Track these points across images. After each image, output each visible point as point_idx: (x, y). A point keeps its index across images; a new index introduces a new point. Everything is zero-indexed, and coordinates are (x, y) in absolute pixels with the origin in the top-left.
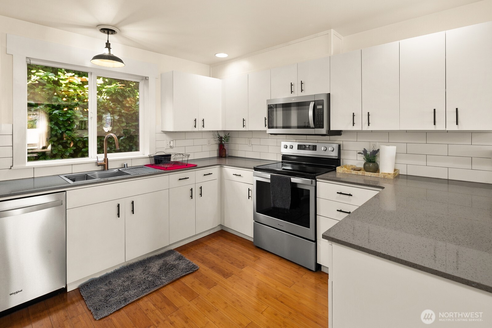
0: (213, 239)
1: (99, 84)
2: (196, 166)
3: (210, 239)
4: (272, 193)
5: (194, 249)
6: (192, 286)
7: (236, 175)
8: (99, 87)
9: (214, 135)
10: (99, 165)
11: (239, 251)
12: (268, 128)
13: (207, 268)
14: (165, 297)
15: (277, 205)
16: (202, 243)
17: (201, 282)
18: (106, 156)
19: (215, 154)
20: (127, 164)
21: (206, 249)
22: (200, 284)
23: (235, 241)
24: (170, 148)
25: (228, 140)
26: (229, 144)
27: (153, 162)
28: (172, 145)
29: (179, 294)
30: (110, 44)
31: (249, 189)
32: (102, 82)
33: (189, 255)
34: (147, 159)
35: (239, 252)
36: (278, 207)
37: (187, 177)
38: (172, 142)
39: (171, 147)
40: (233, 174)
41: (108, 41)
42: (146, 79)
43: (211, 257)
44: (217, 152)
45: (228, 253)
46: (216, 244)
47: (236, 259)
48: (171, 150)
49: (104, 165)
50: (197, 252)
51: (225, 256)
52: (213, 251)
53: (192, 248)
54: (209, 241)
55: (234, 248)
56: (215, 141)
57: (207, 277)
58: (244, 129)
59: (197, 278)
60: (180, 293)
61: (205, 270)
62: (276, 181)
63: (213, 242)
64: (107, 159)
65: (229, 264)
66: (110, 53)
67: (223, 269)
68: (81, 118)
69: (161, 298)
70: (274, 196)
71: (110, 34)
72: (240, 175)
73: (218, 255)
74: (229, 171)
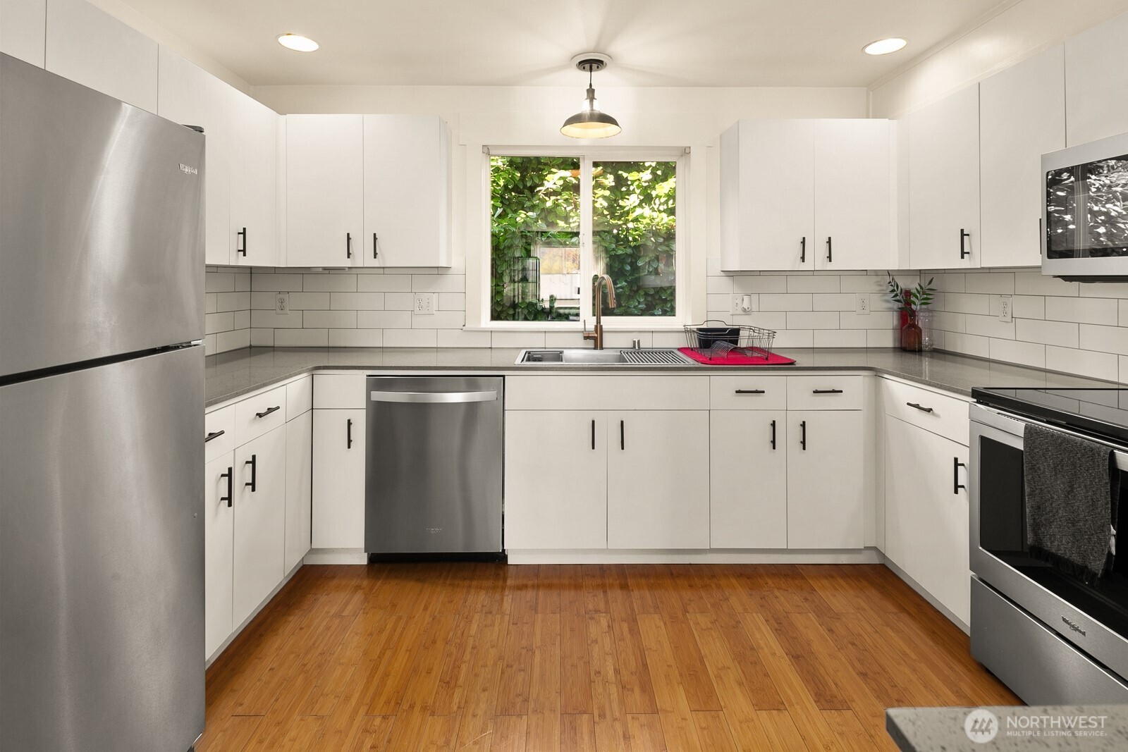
0: (841, 581)
1: (645, 182)
2: (792, 363)
3: (832, 577)
4: (1032, 494)
5: (773, 585)
6: (718, 677)
7: (917, 406)
8: (646, 187)
9: (881, 285)
10: (586, 338)
11: (908, 651)
12: (1049, 257)
13: (780, 651)
14: (645, 666)
15: (1052, 542)
16: (803, 578)
17: (744, 680)
18: (598, 321)
19: (888, 340)
20: (639, 341)
21: (806, 600)
22: (740, 684)
23: (909, 614)
24: (744, 313)
25: (929, 301)
26: (935, 314)
27: (695, 344)
28: (746, 305)
29: (678, 677)
30: (594, 90)
31: (956, 460)
32: (650, 177)
33: (751, 595)
34: (680, 334)
35: (905, 654)
36: (1053, 550)
37: (759, 390)
38: (746, 298)
39: (744, 310)
40: (908, 404)
41: (591, 85)
42: (685, 152)
43: (808, 626)
44: (894, 334)
45: (867, 639)
46: (841, 600)
47: (884, 670)
48: (746, 318)
49: (595, 339)
50: (777, 597)
51: (853, 644)
52: (823, 612)
53: (770, 582)
54: (825, 582)
55: (893, 634)
56: (887, 301)
57: (766, 675)
58: (966, 264)
59: (739, 663)
60: (681, 675)
61: (774, 654)
62: (1047, 450)
63: (836, 589)
64: (601, 327)
65: (851, 669)
66: (592, 110)
67: (827, 678)
68: (614, 250)
69: (636, 663)
70: (1039, 508)
71: (595, 71)
72: (929, 410)
73: (830, 630)
74: (901, 390)
